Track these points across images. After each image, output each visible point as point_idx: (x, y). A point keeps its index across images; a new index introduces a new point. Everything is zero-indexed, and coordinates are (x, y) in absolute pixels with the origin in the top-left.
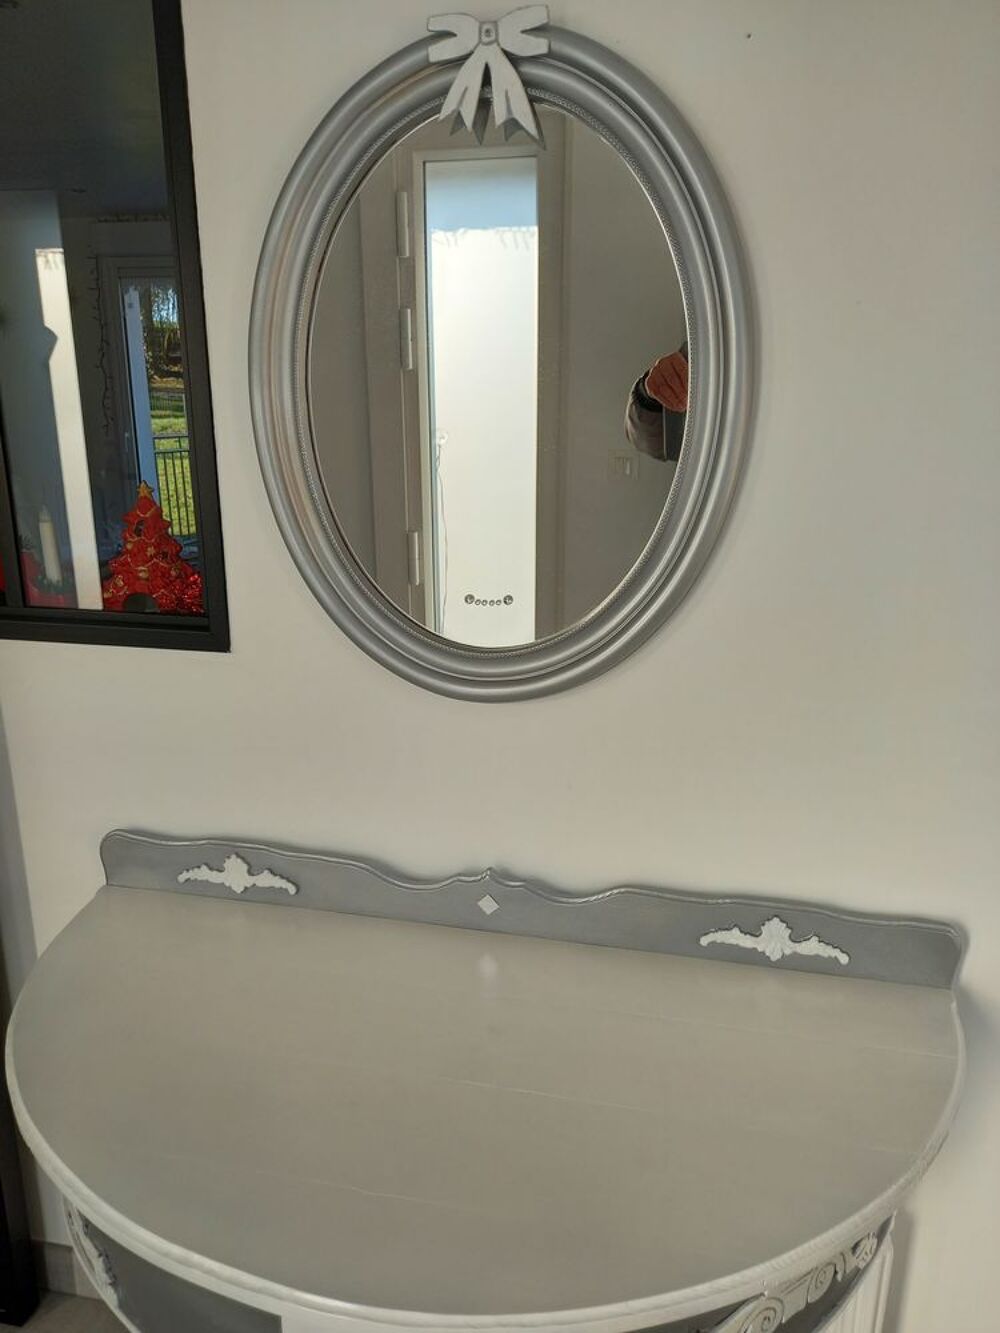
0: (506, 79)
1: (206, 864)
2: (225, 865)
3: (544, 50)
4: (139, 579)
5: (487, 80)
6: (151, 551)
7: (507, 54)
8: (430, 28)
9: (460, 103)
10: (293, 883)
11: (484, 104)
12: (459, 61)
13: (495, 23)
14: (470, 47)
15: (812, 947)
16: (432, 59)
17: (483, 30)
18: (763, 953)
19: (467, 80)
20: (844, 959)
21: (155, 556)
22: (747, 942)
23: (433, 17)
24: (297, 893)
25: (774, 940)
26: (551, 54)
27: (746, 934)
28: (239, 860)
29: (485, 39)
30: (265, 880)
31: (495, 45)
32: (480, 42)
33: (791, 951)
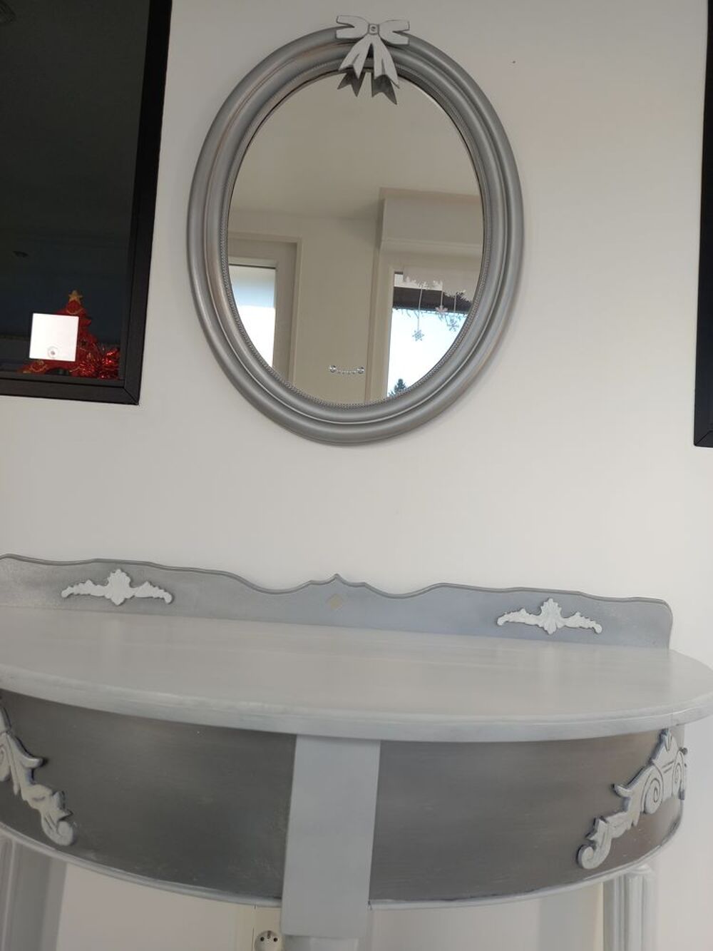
1: (91, 580)
2: (109, 579)
3: (405, 44)
7: (384, 41)
8: (340, 21)
10: (170, 593)
13: (378, 26)
14: (363, 34)
15: (577, 621)
16: (339, 37)
17: (370, 27)
18: (543, 628)
19: (360, 50)
20: (598, 628)
22: (532, 620)
23: (342, 15)
24: (171, 602)
25: (550, 617)
26: (409, 47)
27: (530, 613)
28: (124, 574)
29: (371, 32)
30: (145, 591)
31: (377, 36)
32: (368, 32)
33: (562, 625)
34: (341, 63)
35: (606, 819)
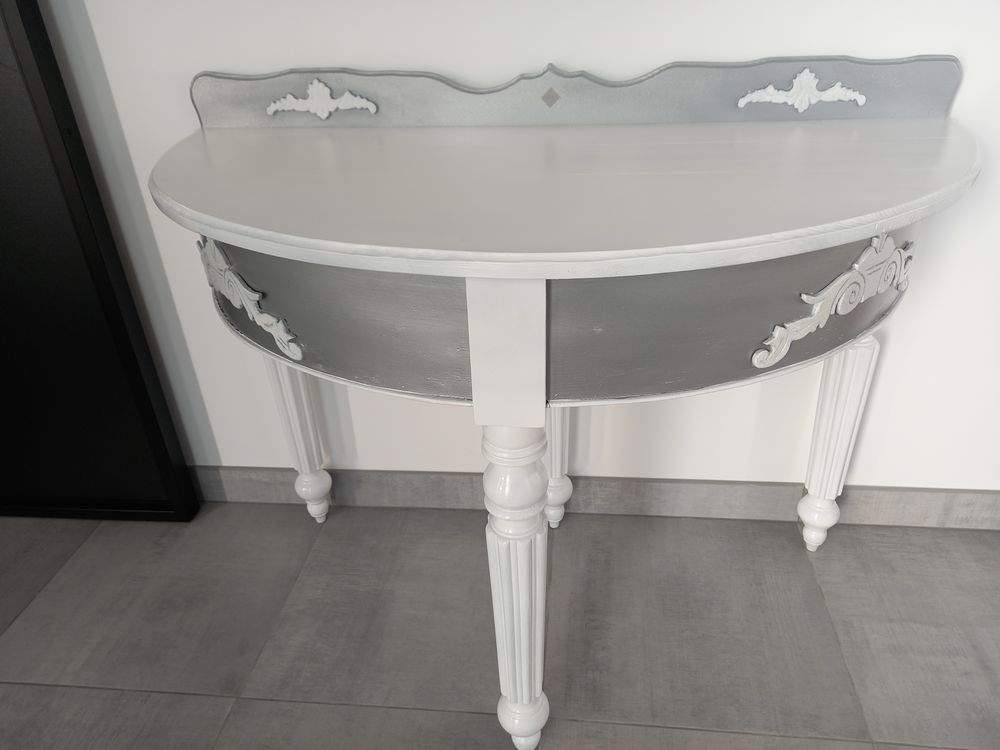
1: (291, 94)
2: (309, 92)
10: (373, 102)
15: (837, 93)
18: (793, 106)
20: (861, 100)
22: (779, 97)
24: (377, 111)
25: (804, 92)
27: (779, 89)
28: (322, 85)
30: (347, 102)
33: (817, 100)
35: (787, 325)
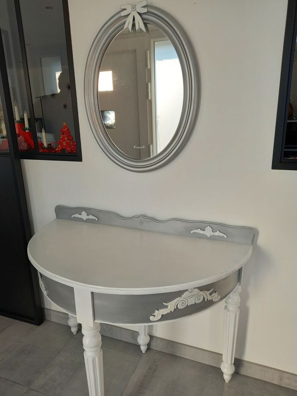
0: (138, 19)
1: (78, 213)
2: (82, 213)
3: (146, 11)
4: (63, 145)
5: (134, 20)
6: (66, 138)
7: (138, 13)
8: (121, 8)
9: (128, 25)
10: (97, 218)
11: (134, 25)
12: (127, 16)
13: (135, 6)
14: (130, 12)
15: (217, 233)
16: (122, 15)
17: (133, 7)
18: (206, 235)
19: (130, 20)
20: (225, 236)
21: (67, 140)
22: (202, 232)
23: (122, 5)
24: (98, 220)
25: (208, 232)
26: (148, 12)
27: (202, 230)
28: (85, 212)
29: (133, 10)
30: (91, 217)
31: (135, 11)
32: (132, 10)
33: (212, 234)
34: (124, 27)
35: (159, 310)
